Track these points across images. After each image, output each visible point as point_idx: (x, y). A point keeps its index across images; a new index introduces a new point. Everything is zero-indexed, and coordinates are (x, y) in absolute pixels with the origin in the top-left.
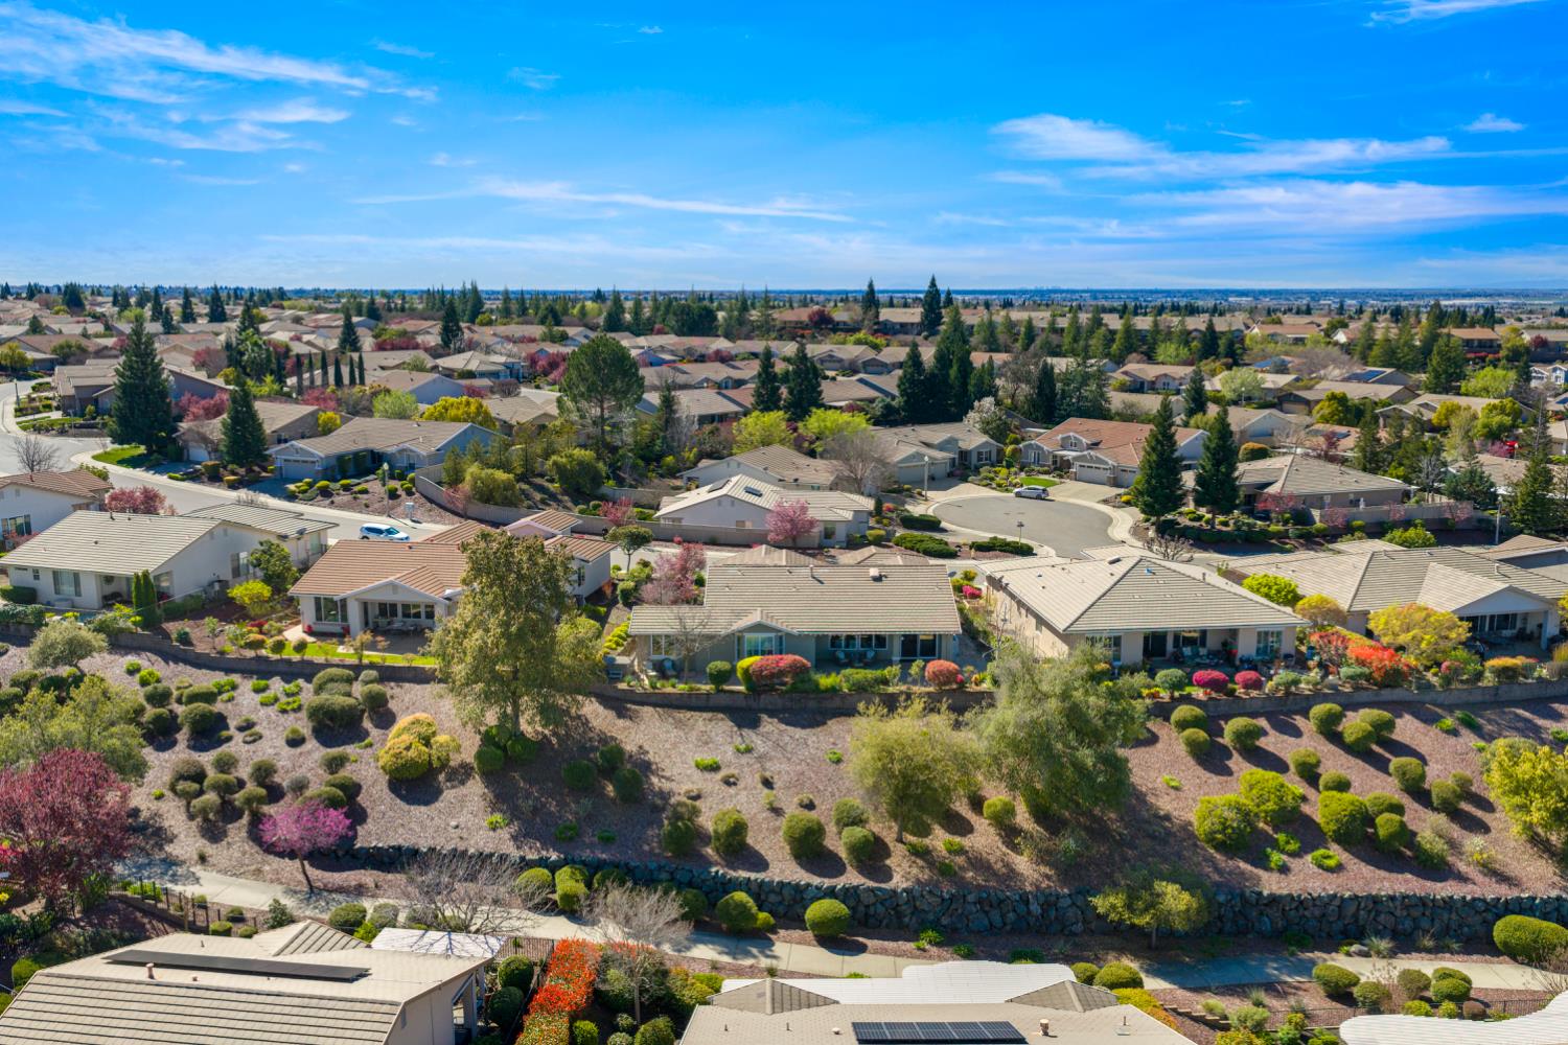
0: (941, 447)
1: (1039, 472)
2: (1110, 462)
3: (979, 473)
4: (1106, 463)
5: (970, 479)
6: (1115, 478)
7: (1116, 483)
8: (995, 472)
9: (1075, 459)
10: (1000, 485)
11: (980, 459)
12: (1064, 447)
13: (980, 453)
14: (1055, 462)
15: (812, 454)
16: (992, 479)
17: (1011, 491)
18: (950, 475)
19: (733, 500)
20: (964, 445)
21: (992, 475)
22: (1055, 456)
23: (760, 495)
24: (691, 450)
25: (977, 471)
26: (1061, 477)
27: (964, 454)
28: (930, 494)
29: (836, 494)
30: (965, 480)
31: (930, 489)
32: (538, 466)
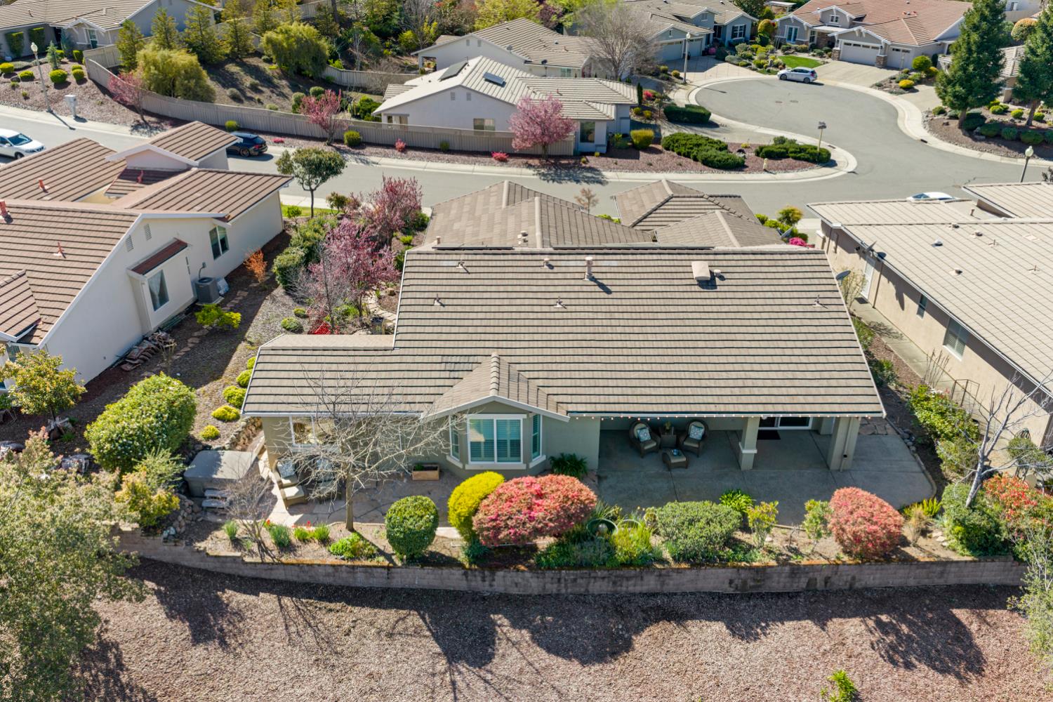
0: (696, 22)
1: (797, 51)
2: (883, 40)
3: (735, 52)
4: (879, 41)
5: (727, 58)
6: (885, 59)
7: (885, 64)
8: (752, 50)
9: (841, 36)
10: (760, 66)
11: (734, 35)
12: (823, 23)
13: (734, 29)
14: (812, 39)
15: (559, 28)
16: (750, 58)
17: (775, 73)
18: (706, 53)
19: (470, 93)
20: (719, 20)
21: (749, 53)
22: (813, 32)
23: (503, 85)
24: (430, 24)
25: (732, 47)
26: (821, 55)
27: (719, 29)
28: (690, 76)
29: (592, 82)
30: (722, 59)
31: (689, 70)
32: (252, 42)
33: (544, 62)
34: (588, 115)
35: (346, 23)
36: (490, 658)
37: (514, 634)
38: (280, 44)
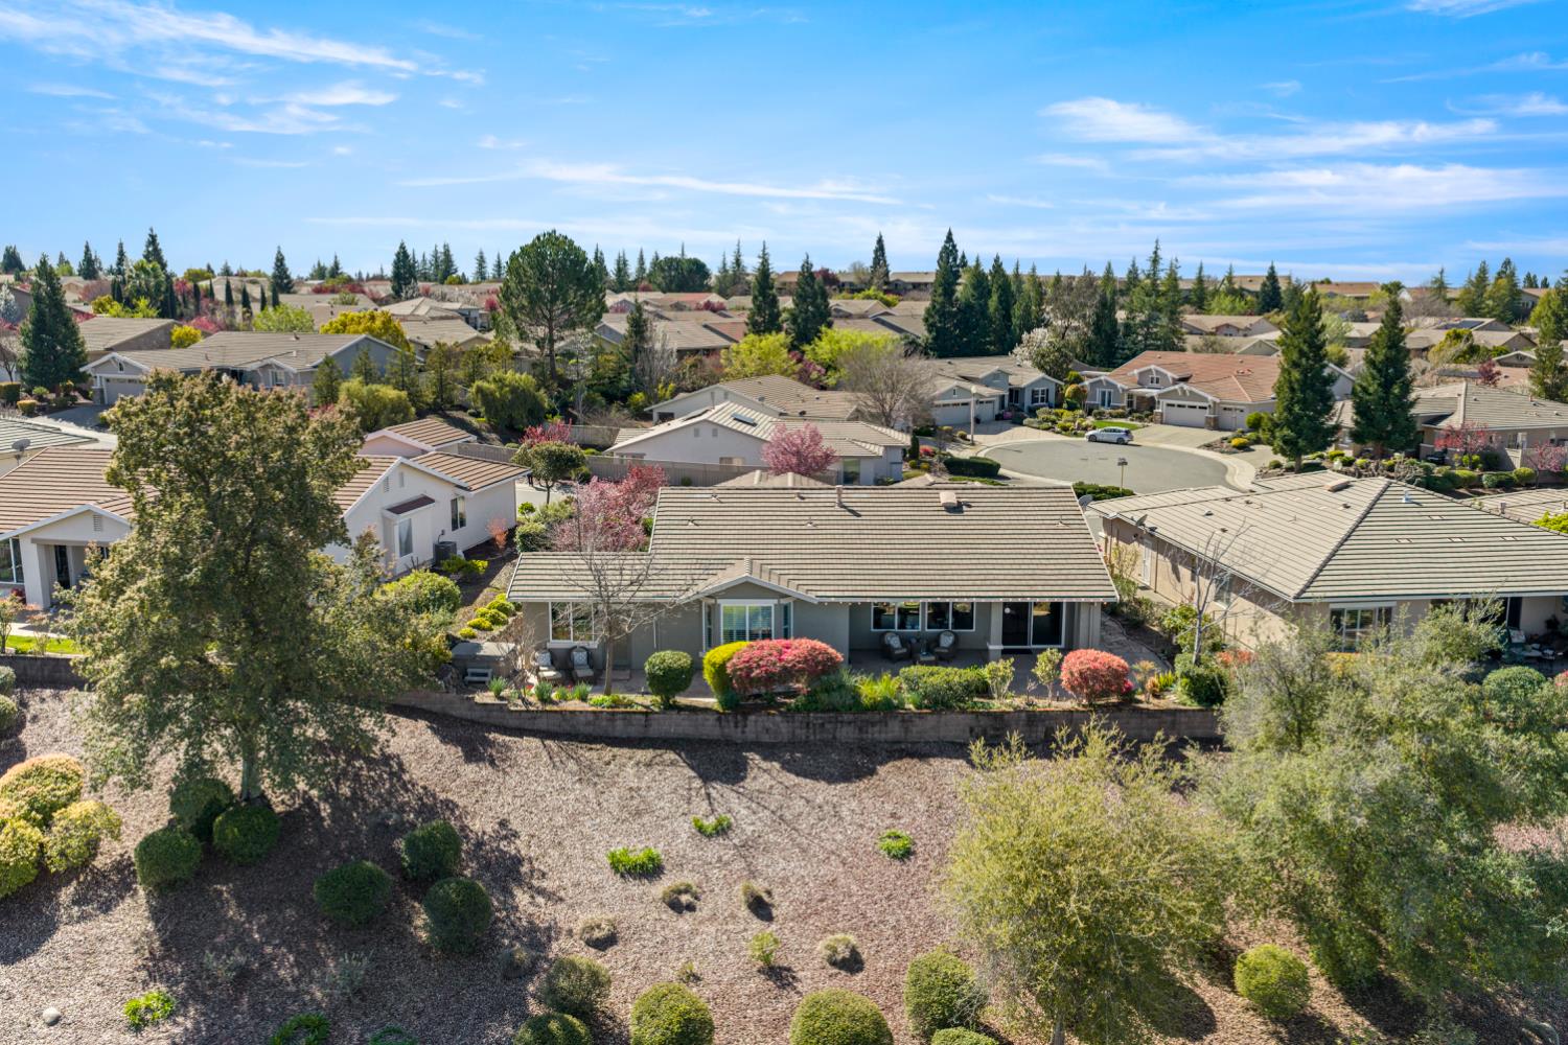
0: (986, 382)
1: (1112, 416)
2: (1210, 398)
3: (1035, 416)
4: (1205, 400)
5: (1025, 422)
6: (1216, 419)
7: (1217, 425)
8: (1057, 414)
9: (1160, 395)
10: (1065, 429)
11: (1034, 400)
12: (1142, 385)
13: (1034, 393)
14: (1130, 404)
15: (822, 387)
16: (1054, 422)
17: (1083, 434)
18: (1000, 418)
19: (716, 427)
20: (1014, 383)
21: (1053, 418)
22: (1130, 396)
23: (755, 425)
24: (666, 385)
25: (1032, 413)
26: (1141, 420)
27: (1015, 393)
28: (978, 437)
29: (861, 426)
30: (1019, 423)
31: (977, 433)
32: (457, 394)
33: (803, 413)
34: (854, 451)
35: (566, 384)
36: (743, 779)
37: (765, 765)
38: (492, 394)
